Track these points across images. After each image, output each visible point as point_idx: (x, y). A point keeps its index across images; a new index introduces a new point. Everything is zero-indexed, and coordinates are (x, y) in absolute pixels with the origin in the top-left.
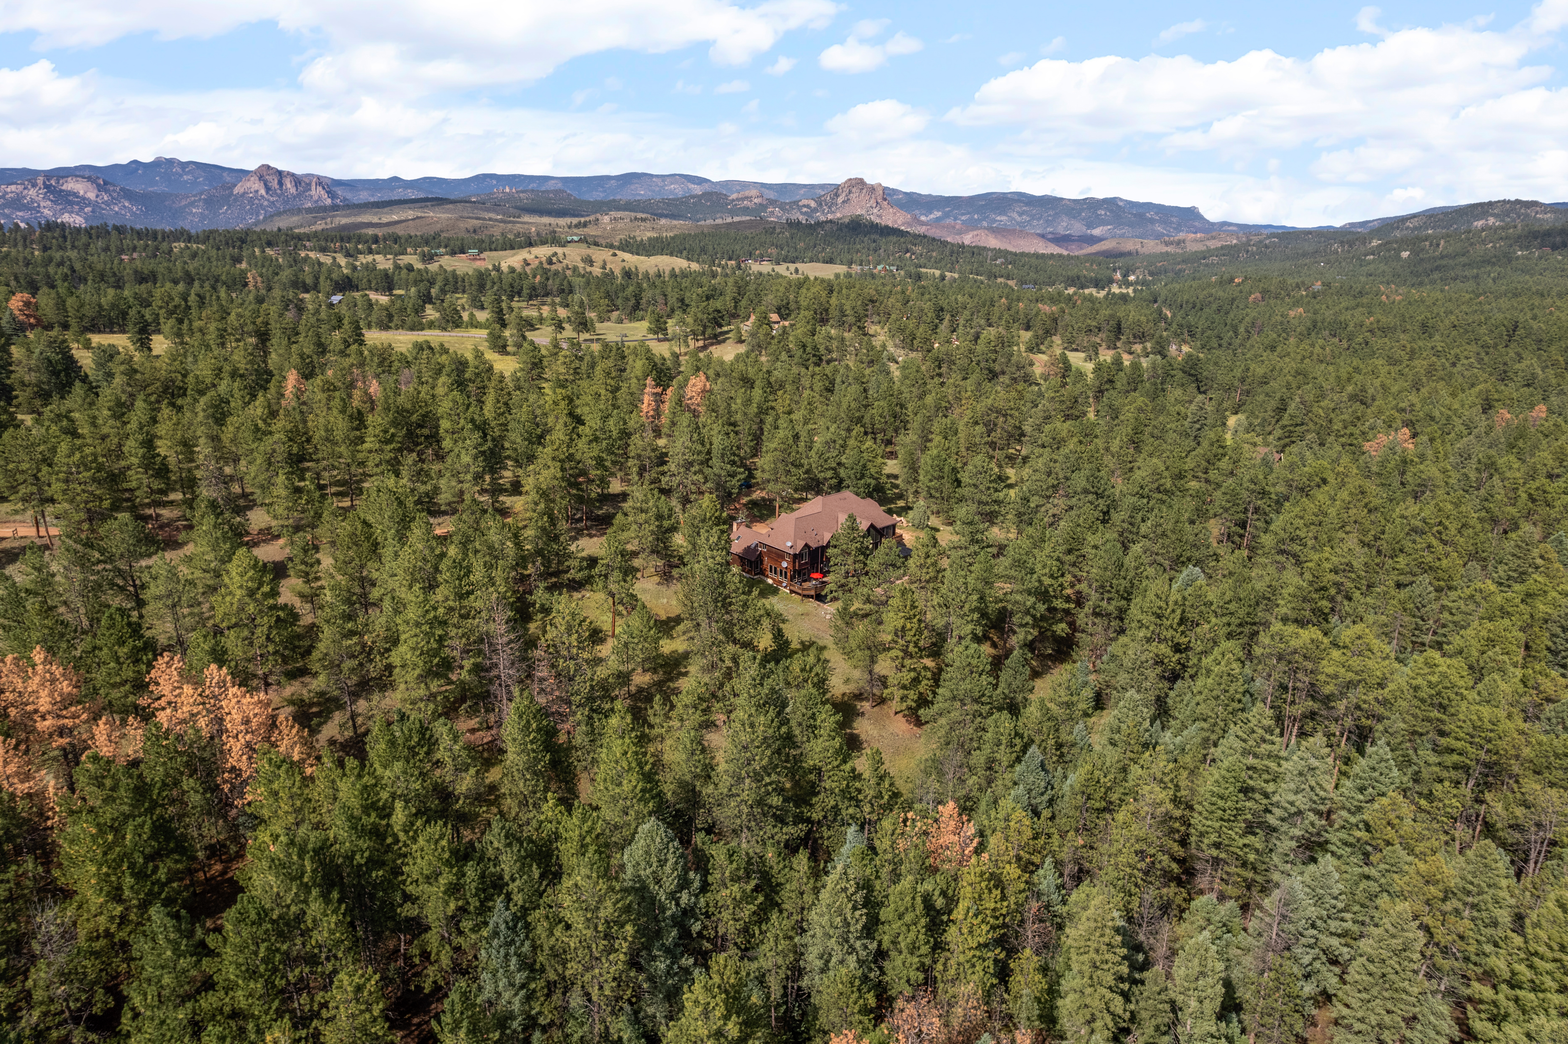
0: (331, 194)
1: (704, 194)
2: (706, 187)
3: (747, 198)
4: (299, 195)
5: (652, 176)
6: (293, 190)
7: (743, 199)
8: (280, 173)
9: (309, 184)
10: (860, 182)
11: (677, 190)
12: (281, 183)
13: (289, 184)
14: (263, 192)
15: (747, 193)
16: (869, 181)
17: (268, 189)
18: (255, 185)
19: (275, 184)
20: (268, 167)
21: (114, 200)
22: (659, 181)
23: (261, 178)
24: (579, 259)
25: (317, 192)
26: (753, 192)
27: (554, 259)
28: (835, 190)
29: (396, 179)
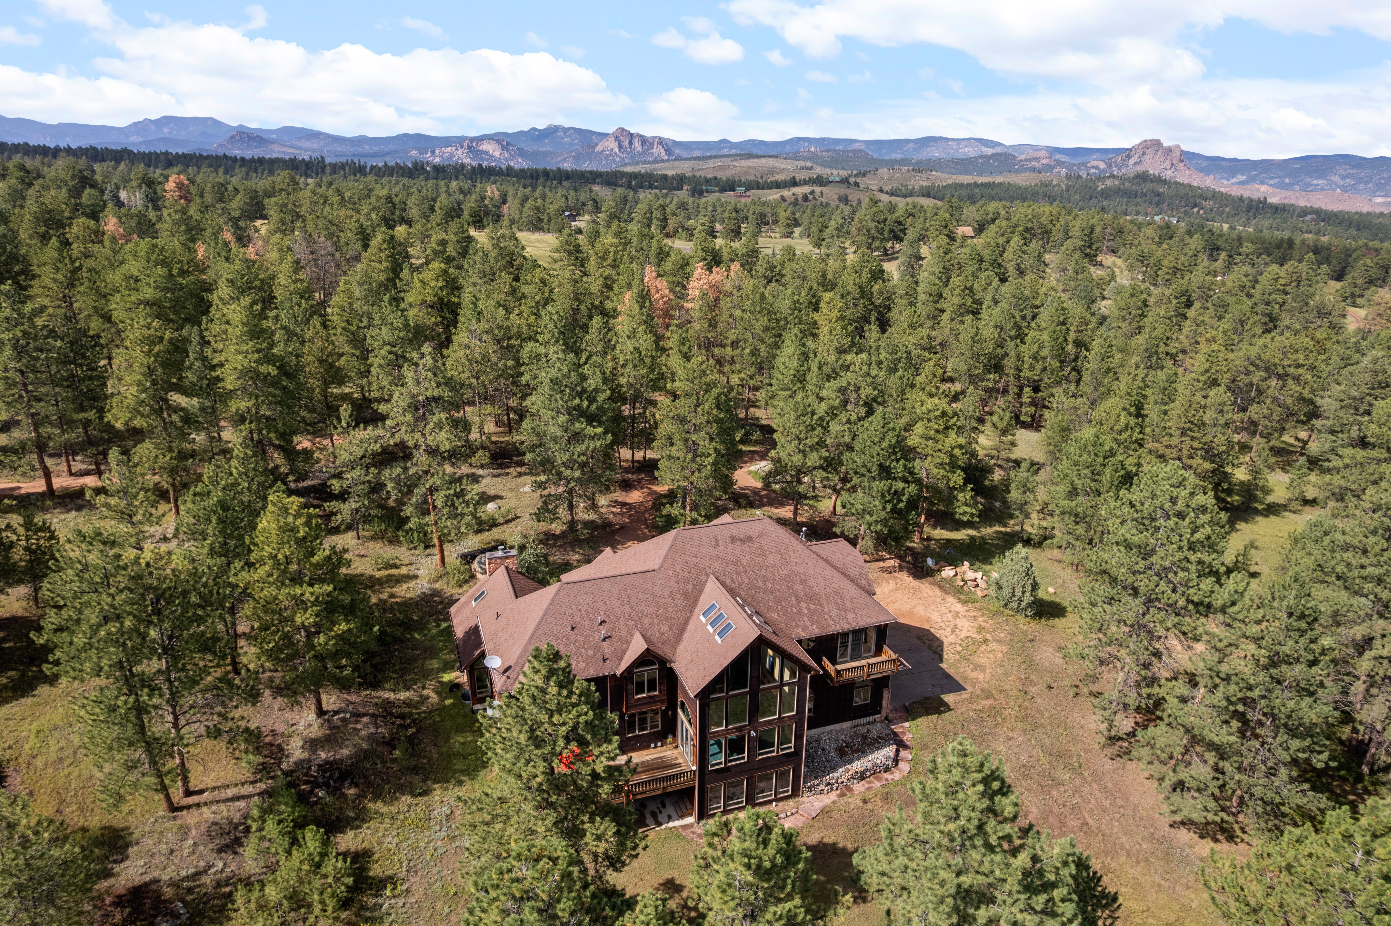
0: (668, 151)
1: (993, 155)
2: (998, 150)
3: (1035, 159)
4: (644, 152)
5: (948, 139)
6: (639, 149)
7: (1030, 160)
8: (631, 135)
9: (652, 144)
10: (1156, 144)
11: (971, 152)
12: (631, 143)
13: (637, 144)
14: (616, 150)
15: (1036, 154)
16: (1166, 143)
17: (620, 147)
18: (612, 145)
19: (626, 144)
20: (623, 130)
21: (512, 157)
22: (954, 145)
23: (617, 138)
24: (835, 197)
25: (658, 151)
26: (1043, 154)
27: (810, 197)
28: (1126, 153)
29: (724, 141)
